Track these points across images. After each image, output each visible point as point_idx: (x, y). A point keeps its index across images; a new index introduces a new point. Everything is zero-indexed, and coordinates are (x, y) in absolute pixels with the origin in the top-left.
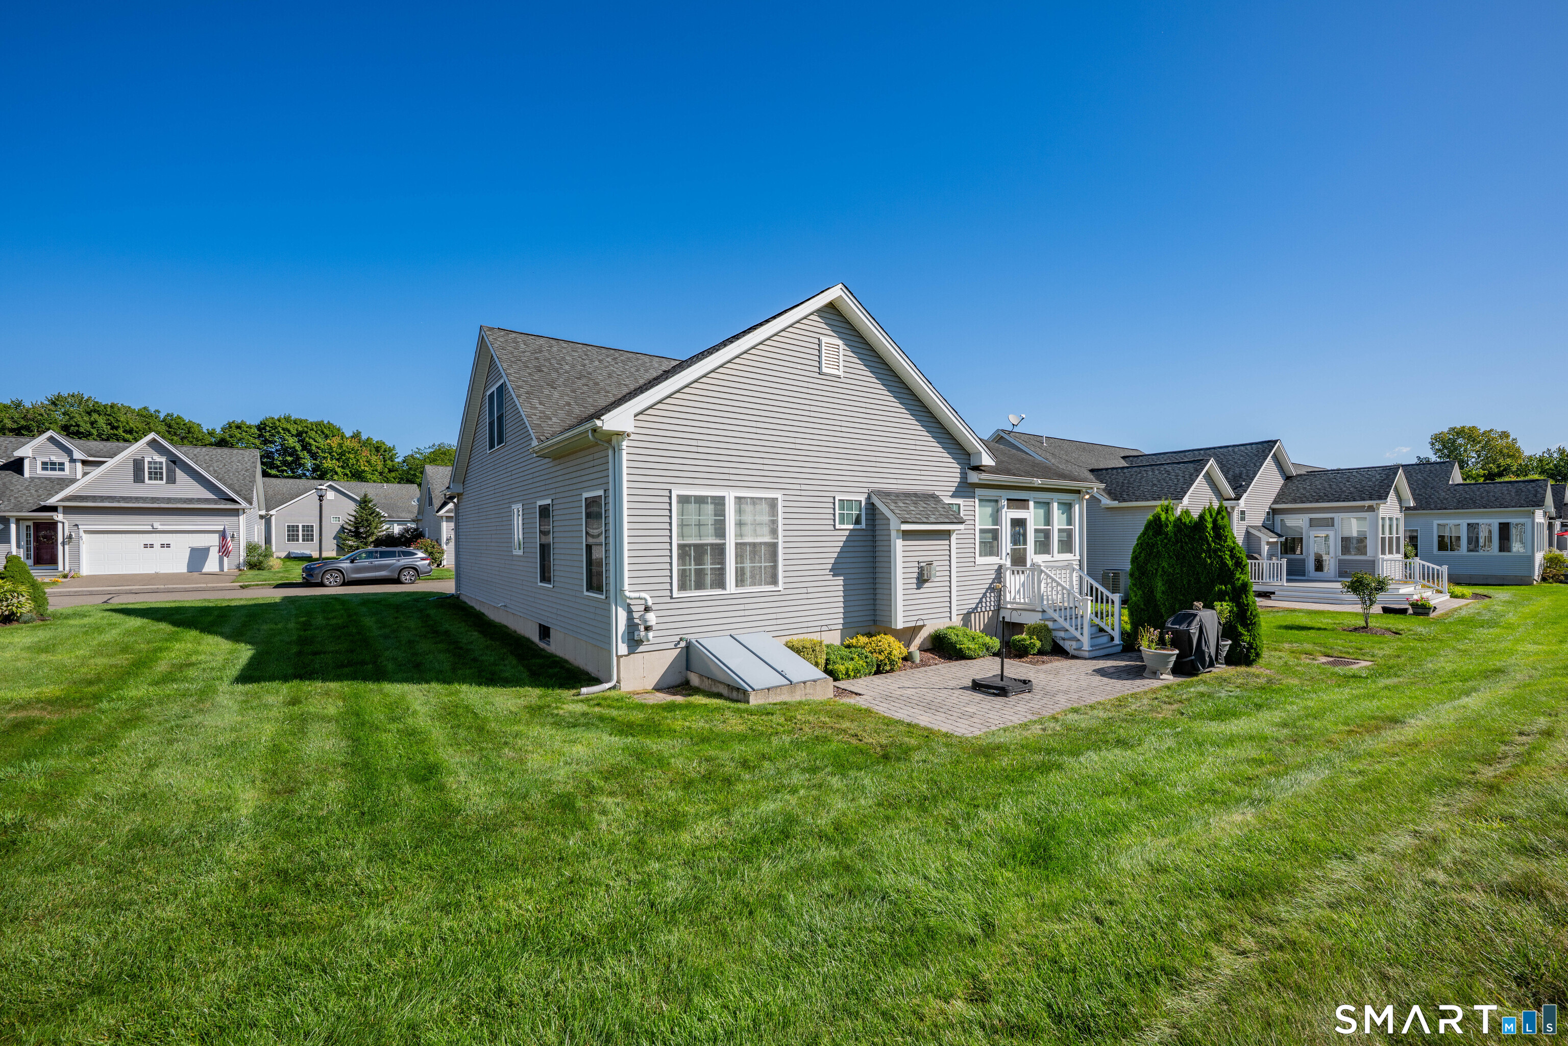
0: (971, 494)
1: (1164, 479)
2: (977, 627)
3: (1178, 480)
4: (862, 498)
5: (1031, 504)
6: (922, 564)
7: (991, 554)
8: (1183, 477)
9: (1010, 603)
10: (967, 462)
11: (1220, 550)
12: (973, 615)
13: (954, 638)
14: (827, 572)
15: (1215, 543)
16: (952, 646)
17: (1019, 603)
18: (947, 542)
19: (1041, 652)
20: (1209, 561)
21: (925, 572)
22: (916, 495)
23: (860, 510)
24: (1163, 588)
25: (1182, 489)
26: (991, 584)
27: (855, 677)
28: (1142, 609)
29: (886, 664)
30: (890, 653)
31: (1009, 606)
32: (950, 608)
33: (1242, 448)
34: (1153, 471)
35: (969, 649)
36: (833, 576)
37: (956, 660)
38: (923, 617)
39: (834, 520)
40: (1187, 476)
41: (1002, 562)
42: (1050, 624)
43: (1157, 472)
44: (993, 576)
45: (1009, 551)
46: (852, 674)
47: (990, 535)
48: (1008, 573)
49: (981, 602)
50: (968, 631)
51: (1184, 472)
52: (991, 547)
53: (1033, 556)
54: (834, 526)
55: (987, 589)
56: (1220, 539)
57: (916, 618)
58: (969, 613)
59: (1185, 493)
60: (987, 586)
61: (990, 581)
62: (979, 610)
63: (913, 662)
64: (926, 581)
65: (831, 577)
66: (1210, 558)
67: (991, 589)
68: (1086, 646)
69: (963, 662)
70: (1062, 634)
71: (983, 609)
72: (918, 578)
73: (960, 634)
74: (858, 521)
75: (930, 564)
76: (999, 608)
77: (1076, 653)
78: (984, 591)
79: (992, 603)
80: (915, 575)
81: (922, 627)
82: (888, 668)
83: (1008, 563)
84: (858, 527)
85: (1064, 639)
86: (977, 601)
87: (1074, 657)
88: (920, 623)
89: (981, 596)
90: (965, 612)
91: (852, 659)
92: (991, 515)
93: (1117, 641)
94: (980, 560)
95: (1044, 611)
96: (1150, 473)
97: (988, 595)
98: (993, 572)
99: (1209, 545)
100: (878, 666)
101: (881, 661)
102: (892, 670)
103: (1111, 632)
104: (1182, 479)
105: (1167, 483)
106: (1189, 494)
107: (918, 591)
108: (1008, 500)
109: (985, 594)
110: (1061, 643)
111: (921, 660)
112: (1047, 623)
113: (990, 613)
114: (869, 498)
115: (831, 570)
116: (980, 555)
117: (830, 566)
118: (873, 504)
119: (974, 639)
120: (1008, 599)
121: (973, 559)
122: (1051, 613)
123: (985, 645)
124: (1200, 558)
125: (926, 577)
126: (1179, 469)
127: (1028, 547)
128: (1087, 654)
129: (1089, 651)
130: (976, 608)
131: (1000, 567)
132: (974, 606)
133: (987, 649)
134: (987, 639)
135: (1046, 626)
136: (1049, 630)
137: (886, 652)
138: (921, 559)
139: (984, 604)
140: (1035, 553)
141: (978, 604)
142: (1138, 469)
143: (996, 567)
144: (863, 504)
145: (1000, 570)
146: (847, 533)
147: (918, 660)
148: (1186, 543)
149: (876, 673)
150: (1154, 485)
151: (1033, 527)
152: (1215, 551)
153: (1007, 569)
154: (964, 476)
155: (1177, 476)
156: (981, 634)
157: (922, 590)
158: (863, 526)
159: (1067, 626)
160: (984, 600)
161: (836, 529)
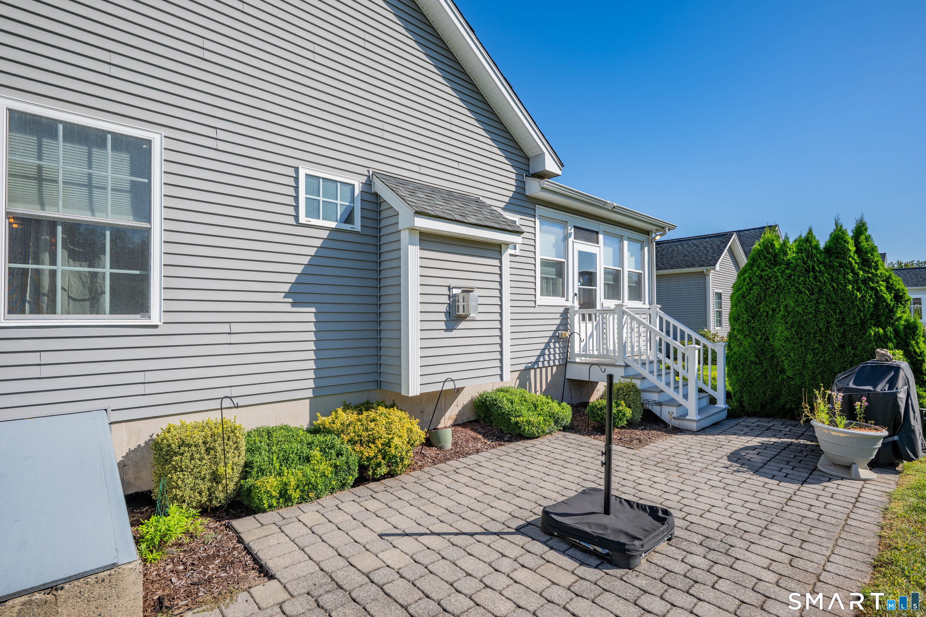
0: (531, 212)
1: (694, 251)
2: (538, 388)
3: (707, 251)
4: (358, 183)
5: (601, 237)
6: (455, 291)
7: (555, 293)
8: (712, 248)
9: (580, 355)
10: (525, 167)
11: (870, 279)
12: (532, 371)
13: (507, 406)
14: (280, 297)
15: (864, 271)
16: (505, 417)
17: (593, 356)
18: (496, 262)
19: (631, 424)
20: (859, 295)
21: (461, 304)
22: (450, 193)
23: (353, 200)
24: (787, 334)
25: (713, 257)
26: (556, 331)
27: (303, 500)
28: (752, 362)
29: (379, 465)
30: (388, 444)
31: (578, 360)
32: (501, 361)
33: (747, 232)
34: (682, 245)
35: (529, 423)
36: (294, 304)
37: (510, 441)
38: (454, 376)
39: (297, 208)
40: (715, 248)
41: (569, 304)
42: (638, 383)
43: (686, 246)
44: (558, 322)
45: (576, 291)
46: (296, 495)
47: (553, 270)
48: (576, 318)
49: (542, 354)
50: (527, 395)
51: (711, 245)
52: (555, 284)
53: (603, 300)
54: (297, 217)
55: (551, 338)
56: (870, 266)
57: (443, 377)
58: (527, 370)
59: (717, 261)
60: (550, 334)
61: (554, 328)
62: (540, 365)
63: (441, 448)
64: (463, 318)
65: (288, 307)
66: (859, 290)
67: (556, 338)
68: (693, 414)
69: (520, 445)
70: (655, 397)
71: (546, 364)
72: (448, 313)
73: (516, 399)
74: (349, 219)
75: (467, 291)
76: (565, 363)
77: (676, 423)
78: (546, 340)
79: (557, 357)
80: (444, 308)
81: (458, 391)
82: (384, 470)
83: (576, 305)
84: (347, 227)
85: (660, 404)
86: (538, 353)
87: (677, 430)
88: (449, 386)
89: (542, 346)
90: (522, 367)
91: (308, 459)
92: (555, 245)
93: (721, 404)
94: (542, 300)
95: (627, 366)
96: (680, 247)
97: (552, 345)
98: (558, 316)
99: (856, 274)
100: (363, 468)
101: (369, 459)
102: (391, 475)
103: (711, 392)
104: (711, 250)
105: (697, 253)
106: (720, 261)
107: (449, 334)
108: (575, 227)
109: (548, 344)
110: (656, 410)
111: (455, 444)
112: (634, 381)
113: (555, 369)
114: (369, 183)
115: (287, 295)
116: (542, 295)
117: (286, 288)
118: (376, 195)
119: (536, 406)
120: (577, 351)
121: (532, 298)
122: (638, 368)
123: (552, 415)
124: (844, 290)
125: (461, 312)
126: (706, 242)
127: (598, 288)
128: (694, 426)
129: (698, 421)
130: (537, 362)
131: (567, 310)
132: (534, 359)
133: (556, 422)
134: (555, 406)
135: (634, 386)
136: (638, 392)
137: (379, 443)
138: (453, 283)
139: (547, 358)
140: (605, 298)
141: (539, 356)
142: (668, 245)
143: (561, 310)
144: (357, 192)
145: (566, 313)
146: (325, 234)
147: (448, 445)
148: (820, 272)
149: (358, 483)
150: (685, 256)
151: (603, 266)
152: (865, 282)
153: (575, 312)
154: (521, 186)
155: (705, 247)
156: (544, 399)
157: (455, 333)
158: (357, 226)
159: (662, 385)
160: (547, 352)
161: (299, 224)
